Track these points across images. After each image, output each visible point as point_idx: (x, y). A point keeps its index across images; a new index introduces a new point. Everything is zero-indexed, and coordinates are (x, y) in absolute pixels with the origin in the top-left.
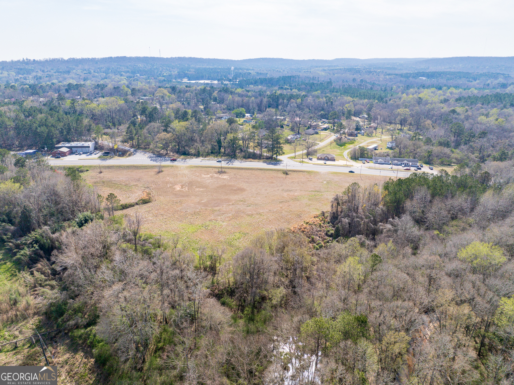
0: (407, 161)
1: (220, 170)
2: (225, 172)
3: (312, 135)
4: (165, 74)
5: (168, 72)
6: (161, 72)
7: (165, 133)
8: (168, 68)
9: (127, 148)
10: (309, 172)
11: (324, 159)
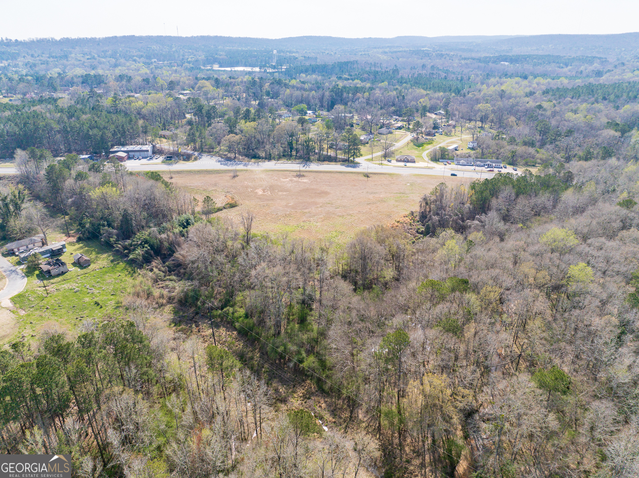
0: (491, 162)
1: (298, 173)
2: (303, 176)
3: (387, 134)
4: (189, 59)
5: (192, 56)
6: (183, 56)
7: (234, 135)
8: (190, 51)
9: (190, 152)
10: (390, 175)
11: (404, 161)
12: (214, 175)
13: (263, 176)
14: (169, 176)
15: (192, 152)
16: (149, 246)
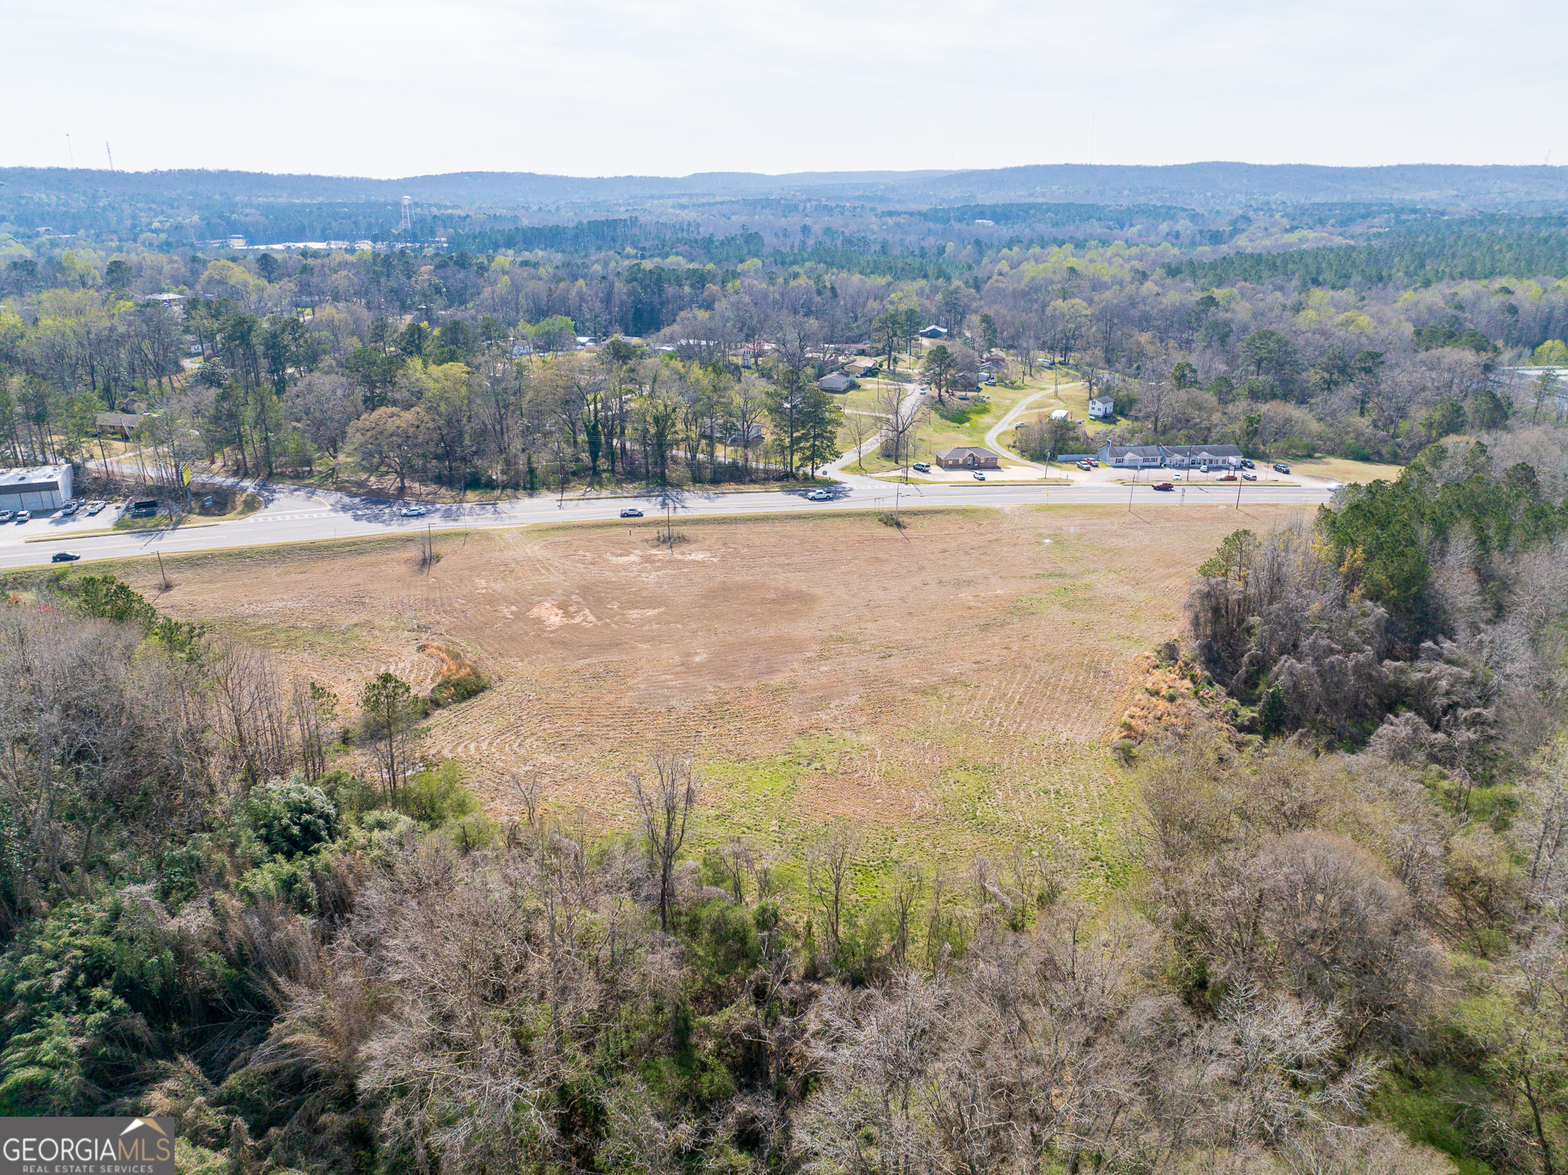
0: (1209, 452)
1: (664, 531)
2: (683, 540)
3: (845, 391)
4: (156, 225)
5: (161, 218)
6: (133, 218)
7: (391, 410)
8: (154, 206)
9: (223, 480)
10: (964, 512)
11: (965, 466)
12: (339, 564)
13: (535, 549)
14: (158, 579)
15: (231, 481)
16: (117, 991)
